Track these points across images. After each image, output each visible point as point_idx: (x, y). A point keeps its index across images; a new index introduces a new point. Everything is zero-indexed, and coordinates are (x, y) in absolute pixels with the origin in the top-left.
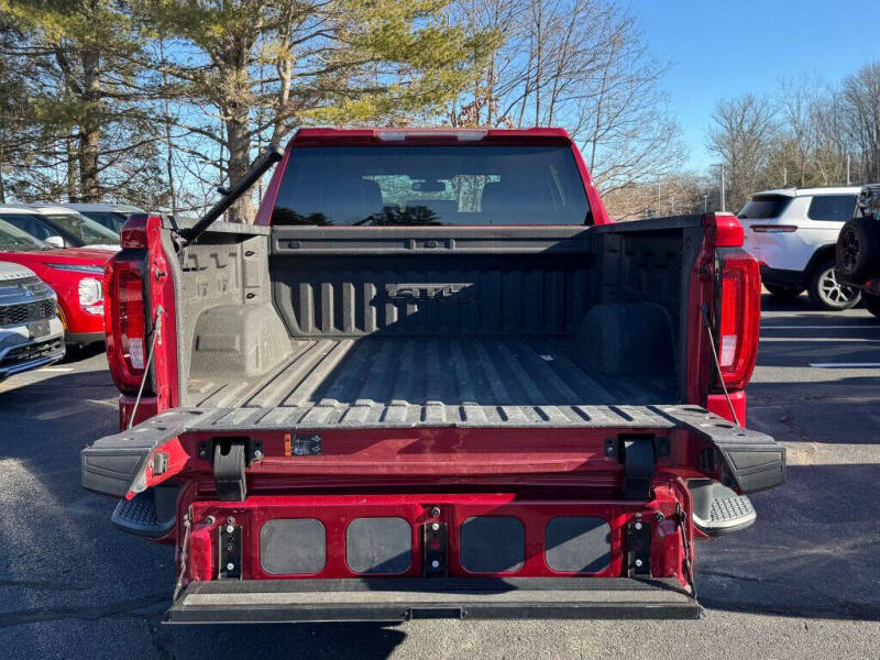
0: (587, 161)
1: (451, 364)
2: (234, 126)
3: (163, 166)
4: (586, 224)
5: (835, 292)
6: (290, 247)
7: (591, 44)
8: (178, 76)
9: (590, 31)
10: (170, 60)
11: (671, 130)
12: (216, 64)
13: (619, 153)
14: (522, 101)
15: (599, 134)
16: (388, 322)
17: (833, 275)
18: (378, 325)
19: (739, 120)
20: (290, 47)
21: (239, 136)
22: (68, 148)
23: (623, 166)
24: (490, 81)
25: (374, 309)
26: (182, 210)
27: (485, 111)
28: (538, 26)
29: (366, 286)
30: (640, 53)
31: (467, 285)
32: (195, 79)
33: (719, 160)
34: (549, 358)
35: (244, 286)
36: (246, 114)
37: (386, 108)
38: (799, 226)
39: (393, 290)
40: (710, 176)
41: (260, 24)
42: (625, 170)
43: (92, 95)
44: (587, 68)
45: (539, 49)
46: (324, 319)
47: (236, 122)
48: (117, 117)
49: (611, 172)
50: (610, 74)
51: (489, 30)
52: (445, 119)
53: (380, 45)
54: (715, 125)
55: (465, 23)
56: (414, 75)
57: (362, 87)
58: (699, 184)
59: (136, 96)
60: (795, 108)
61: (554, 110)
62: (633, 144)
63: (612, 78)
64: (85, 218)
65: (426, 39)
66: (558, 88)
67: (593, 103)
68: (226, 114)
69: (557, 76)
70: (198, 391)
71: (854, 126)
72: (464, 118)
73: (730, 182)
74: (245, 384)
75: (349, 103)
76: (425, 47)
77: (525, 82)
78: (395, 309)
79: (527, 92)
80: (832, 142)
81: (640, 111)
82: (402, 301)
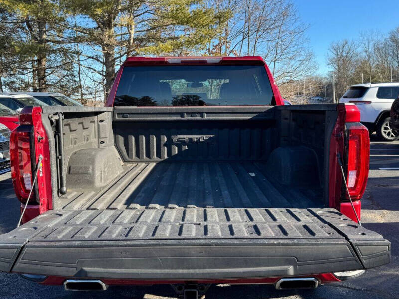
0: (271, 71)
1: (202, 179)
2: (107, 55)
3: (76, 74)
4: (272, 104)
5: (389, 132)
6: (123, 117)
7: (273, 16)
8: (82, 32)
9: (272, 10)
10: (78, 25)
11: (310, 56)
12: (99, 27)
13: (286, 66)
14: (241, 43)
15: (277, 58)
16: (173, 154)
17: (388, 125)
18: (167, 156)
19: (341, 51)
20: (133, 19)
21: (110, 60)
22: (33, 66)
23: (288, 73)
24: (226, 34)
25: (166, 148)
26: (85, 94)
27: (224, 47)
28: (249, 8)
29: (162, 136)
30: (296, 20)
31: (212, 136)
32: (90, 34)
33: (332, 69)
34: (253, 175)
35: (99, 137)
36: (113, 50)
37: (177, 46)
38: (372, 101)
39: (175, 138)
40: (328, 77)
41: (120, 8)
42: (289, 74)
43: (42, 41)
44: (271, 27)
45: (249, 18)
46: (140, 152)
47: (109, 54)
48: (55, 52)
49: (283, 76)
50: (282, 30)
51: (226, 10)
52: (205, 51)
53: (174, 18)
54: (330, 53)
55: (215, 7)
56: (191, 31)
57: (167, 37)
58: (322, 81)
59: (63, 42)
60: (367, 46)
61: (256, 47)
62: (293, 62)
63: (283, 32)
64: (36, 99)
65: (196, 15)
66: (258, 36)
67: (274, 43)
68: (104, 50)
69: (257, 31)
70: (67, 198)
71: (394, 53)
72: (214, 51)
73: (337, 80)
74: (93, 193)
75: (161, 45)
76: (196, 19)
77: (242, 34)
78: (176, 148)
79: (244, 39)
80: (383, 61)
81: (296, 47)
82: (180, 144)
